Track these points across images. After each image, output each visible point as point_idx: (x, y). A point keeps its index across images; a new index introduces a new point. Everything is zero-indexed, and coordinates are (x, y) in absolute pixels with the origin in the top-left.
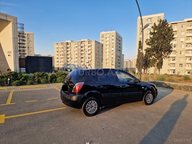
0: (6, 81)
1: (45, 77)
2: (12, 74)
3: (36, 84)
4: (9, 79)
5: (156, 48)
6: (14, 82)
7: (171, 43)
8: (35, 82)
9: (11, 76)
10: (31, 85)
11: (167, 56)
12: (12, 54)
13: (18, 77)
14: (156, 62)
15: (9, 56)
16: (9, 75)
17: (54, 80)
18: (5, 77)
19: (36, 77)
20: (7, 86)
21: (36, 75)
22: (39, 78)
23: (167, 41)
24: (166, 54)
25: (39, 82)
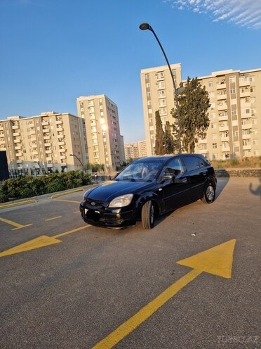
1: (26, 185)
3: (14, 200)
5: (187, 121)
7: (206, 113)
8: (12, 197)
10: (7, 203)
11: (202, 133)
14: (189, 144)
17: (41, 188)
19: (10, 189)
21: (10, 184)
22: (17, 189)
23: (202, 110)
24: (201, 130)
25: (17, 196)
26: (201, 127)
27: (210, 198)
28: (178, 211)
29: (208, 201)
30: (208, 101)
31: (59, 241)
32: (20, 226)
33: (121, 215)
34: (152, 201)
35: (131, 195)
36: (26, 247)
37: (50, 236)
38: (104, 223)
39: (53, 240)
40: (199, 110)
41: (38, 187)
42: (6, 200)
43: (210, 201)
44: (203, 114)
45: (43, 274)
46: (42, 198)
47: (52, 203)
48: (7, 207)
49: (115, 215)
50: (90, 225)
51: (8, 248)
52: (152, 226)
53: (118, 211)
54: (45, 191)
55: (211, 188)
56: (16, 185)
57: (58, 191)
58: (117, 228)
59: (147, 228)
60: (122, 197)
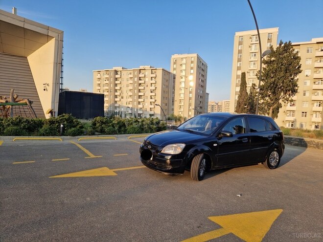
0: (59, 127)
1: (110, 124)
2: (65, 119)
3: (99, 135)
4: (62, 126)
5: (272, 85)
6: (70, 130)
7: (296, 78)
8: (97, 132)
9: (64, 121)
10: (93, 136)
11: (288, 98)
12: (50, 89)
13: (74, 123)
14: (272, 108)
15: (45, 90)
16: (61, 120)
17: (123, 129)
18: (57, 121)
19: (98, 125)
20: (61, 136)
21: (98, 121)
22: (103, 126)
23: (291, 75)
24: (288, 96)
25: (102, 132)
26: (288, 93)
27: (273, 164)
28: (234, 170)
30: (300, 67)
31: (115, 174)
32: (92, 156)
33: (170, 161)
34: (205, 154)
35: (183, 145)
36: (88, 173)
37: (110, 168)
38: (155, 166)
39: (111, 173)
40: (288, 74)
41: (120, 127)
42: (93, 134)
43: (272, 167)
44: (292, 79)
45: (88, 199)
46: (122, 137)
47: (127, 143)
48: (91, 140)
50: (145, 167)
52: (200, 178)
53: (169, 157)
54: (125, 132)
55: (275, 154)
56: (103, 123)
57: (136, 133)
60: (174, 145)
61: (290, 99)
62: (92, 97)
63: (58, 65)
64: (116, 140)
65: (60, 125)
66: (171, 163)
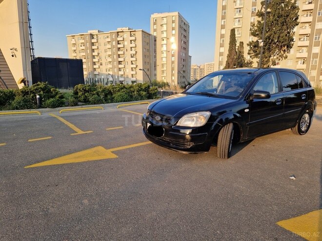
0: (34, 98)
1: (95, 92)
2: (41, 88)
3: (83, 105)
4: (38, 97)
6: (49, 101)
7: (292, 32)
8: (81, 102)
9: (40, 91)
10: (76, 107)
12: (19, 54)
13: (52, 93)
15: (13, 56)
16: (36, 89)
17: (109, 97)
18: (31, 92)
19: (80, 94)
20: (38, 108)
21: (80, 90)
22: (86, 94)
24: (282, 52)
25: (86, 102)
26: (283, 49)
27: (303, 129)
29: (300, 132)
30: (297, 18)
31: (114, 156)
32: (80, 132)
33: (191, 136)
34: (234, 124)
35: (208, 114)
37: (107, 148)
38: (169, 143)
39: (108, 154)
40: (285, 27)
41: (106, 95)
42: (76, 104)
43: (303, 132)
44: (289, 33)
46: (109, 106)
47: (118, 112)
48: (75, 111)
49: (183, 137)
51: (59, 156)
52: (229, 155)
53: (188, 132)
54: (112, 100)
55: (307, 116)
56: (85, 91)
57: (124, 101)
58: (184, 152)
59: (222, 157)
60: (195, 115)
61: (284, 55)
62: (69, 64)
63: (25, 24)
64: (103, 111)
65: (36, 96)
66: (193, 139)
